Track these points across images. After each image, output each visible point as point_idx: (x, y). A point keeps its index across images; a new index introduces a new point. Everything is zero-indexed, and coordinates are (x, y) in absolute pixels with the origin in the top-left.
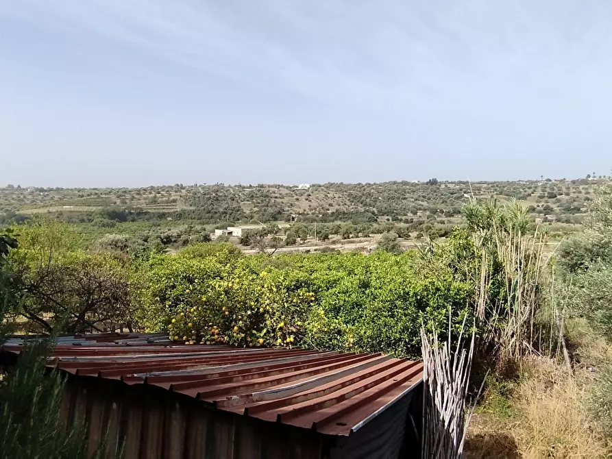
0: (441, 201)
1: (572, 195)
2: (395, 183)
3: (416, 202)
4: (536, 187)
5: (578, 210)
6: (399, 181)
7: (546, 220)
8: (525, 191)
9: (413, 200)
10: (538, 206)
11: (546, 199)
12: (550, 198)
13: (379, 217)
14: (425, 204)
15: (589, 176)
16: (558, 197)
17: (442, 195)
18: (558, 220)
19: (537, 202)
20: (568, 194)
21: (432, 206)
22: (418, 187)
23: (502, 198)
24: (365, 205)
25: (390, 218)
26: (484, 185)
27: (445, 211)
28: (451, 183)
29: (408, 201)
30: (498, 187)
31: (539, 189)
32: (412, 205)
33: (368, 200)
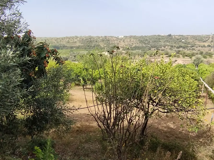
0: (174, 42)
2: (155, 36)
3: (165, 43)
4: (209, 37)
6: (157, 35)
8: (205, 39)
9: (163, 42)
10: (211, 45)
13: (152, 48)
14: (168, 43)
17: (174, 40)
19: (210, 43)
21: (171, 44)
22: (164, 37)
23: (197, 42)
24: (145, 44)
25: (155, 49)
26: (189, 37)
27: (176, 46)
28: (176, 36)
29: (162, 42)
30: (195, 38)
31: (211, 38)
32: (163, 44)
33: (146, 42)
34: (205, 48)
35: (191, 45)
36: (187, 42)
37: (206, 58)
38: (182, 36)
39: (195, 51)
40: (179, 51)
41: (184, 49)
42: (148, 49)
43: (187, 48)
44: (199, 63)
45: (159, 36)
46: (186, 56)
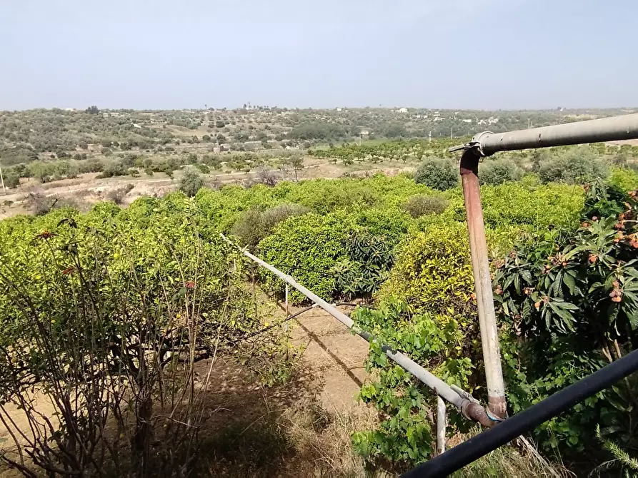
0: (111, 132)
1: (237, 124)
2: (43, 111)
3: (82, 133)
4: (203, 116)
5: (246, 138)
6: (49, 108)
7: (222, 149)
8: (194, 121)
9: (76, 131)
10: (212, 135)
11: (216, 128)
12: (218, 127)
13: (40, 154)
14: (93, 135)
15: (245, 106)
16: (226, 126)
17: (109, 125)
18: (233, 149)
19: (209, 131)
20: (234, 123)
21: (103, 139)
22: (76, 116)
23: (174, 128)
24: (13, 139)
25: (54, 154)
26: (152, 115)
27: (120, 143)
28: (113, 111)
29: (71, 133)
30: (167, 117)
31: (206, 118)
32: (77, 138)
33: (15, 133)
34: (199, 145)
35: (159, 138)
36: (149, 129)
37: (208, 172)
38: (131, 111)
39: (176, 153)
40: (134, 157)
41: (144, 151)
42: (26, 158)
43: (152, 148)
44: (196, 188)
45: (57, 111)
46: (157, 170)
